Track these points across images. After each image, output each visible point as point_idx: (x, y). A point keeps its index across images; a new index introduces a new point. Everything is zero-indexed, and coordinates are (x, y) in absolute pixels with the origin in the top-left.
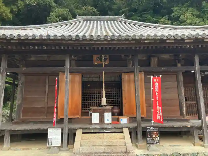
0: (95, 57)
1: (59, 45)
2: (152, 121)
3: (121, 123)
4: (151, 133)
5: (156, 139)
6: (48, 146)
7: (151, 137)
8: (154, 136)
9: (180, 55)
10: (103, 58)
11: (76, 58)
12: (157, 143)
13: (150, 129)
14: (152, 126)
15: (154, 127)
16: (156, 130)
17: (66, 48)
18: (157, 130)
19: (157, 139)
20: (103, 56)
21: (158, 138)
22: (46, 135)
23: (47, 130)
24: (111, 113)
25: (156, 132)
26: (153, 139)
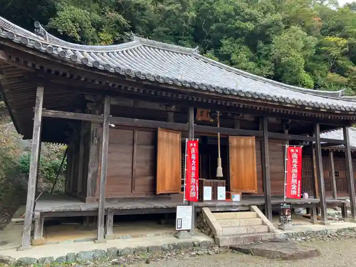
2: (285, 197)
3: (234, 200)
4: (284, 210)
5: (289, 217)
6: (177, 229)
7: (284, 215)
8: (287, 214)
12: (289, 221)
13: (283, 206)
14: (285, 203)
15: (287, 204)
17: (205, 101)
18: (289, 208)
20: (217, 111)
22: (175, 215)
23: (175, 209)
24: (225, 187)
26: (286, 217)
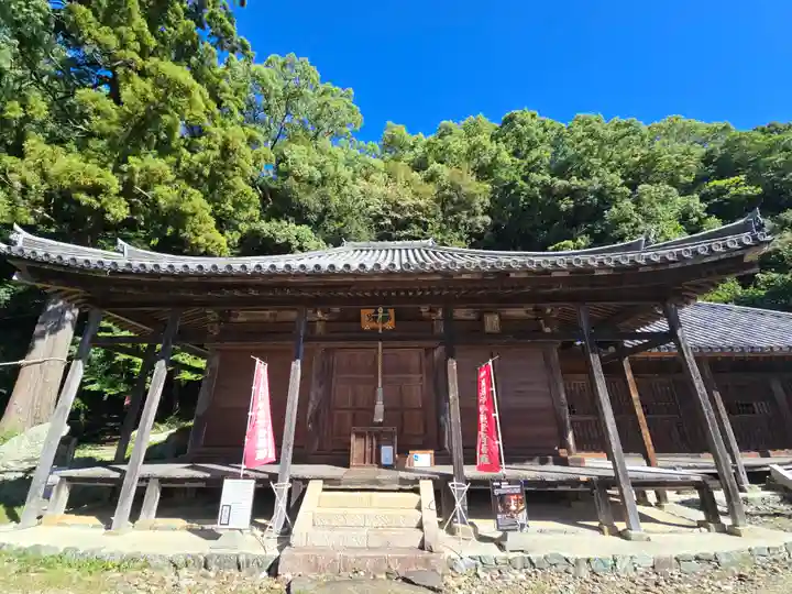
0: (365, 313)
1: (282, 286)
4: (504, 498)
5: (520, 515)
6: (220, 527)
7: (506, 509)
8: (513, 508)
9: (549, 311)
10: (380, 316)
11: (326, 317)
12: (522, 526)
13: (499, 487)
14: (504, 480)
15: (510, 482)
16: (517, 489)
18: (518, 491)
19: (522, 517)
20: (381, 310)
21: (525, 513)
25: (517, 494)
26: (512, 516)
